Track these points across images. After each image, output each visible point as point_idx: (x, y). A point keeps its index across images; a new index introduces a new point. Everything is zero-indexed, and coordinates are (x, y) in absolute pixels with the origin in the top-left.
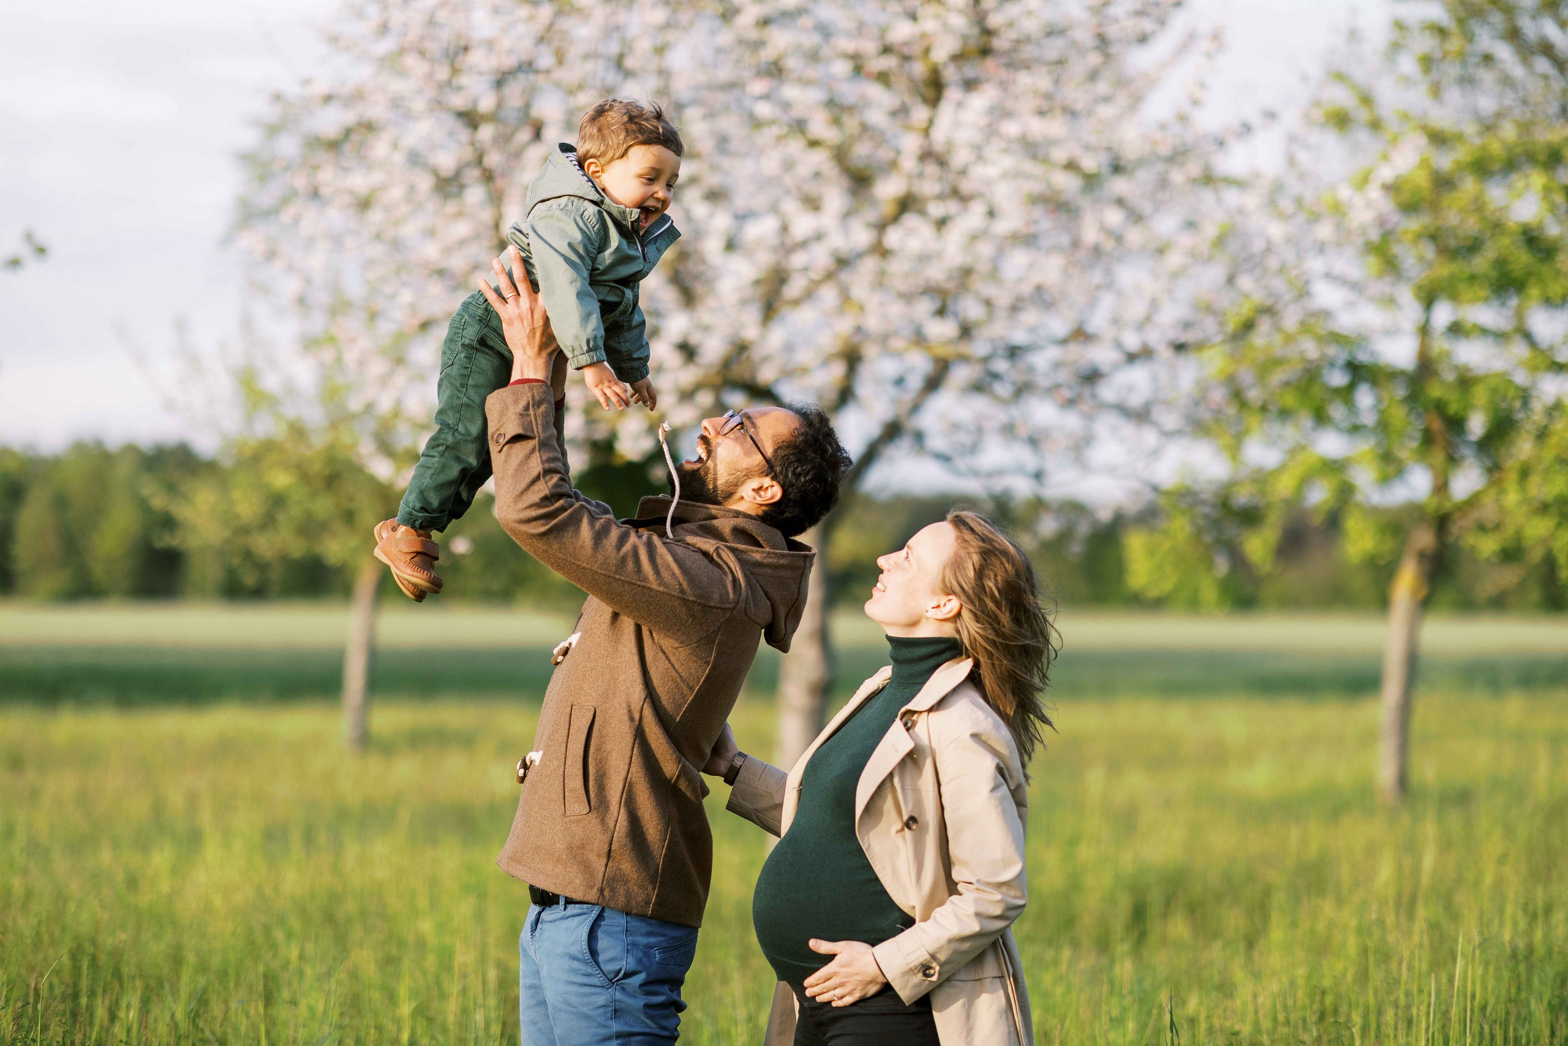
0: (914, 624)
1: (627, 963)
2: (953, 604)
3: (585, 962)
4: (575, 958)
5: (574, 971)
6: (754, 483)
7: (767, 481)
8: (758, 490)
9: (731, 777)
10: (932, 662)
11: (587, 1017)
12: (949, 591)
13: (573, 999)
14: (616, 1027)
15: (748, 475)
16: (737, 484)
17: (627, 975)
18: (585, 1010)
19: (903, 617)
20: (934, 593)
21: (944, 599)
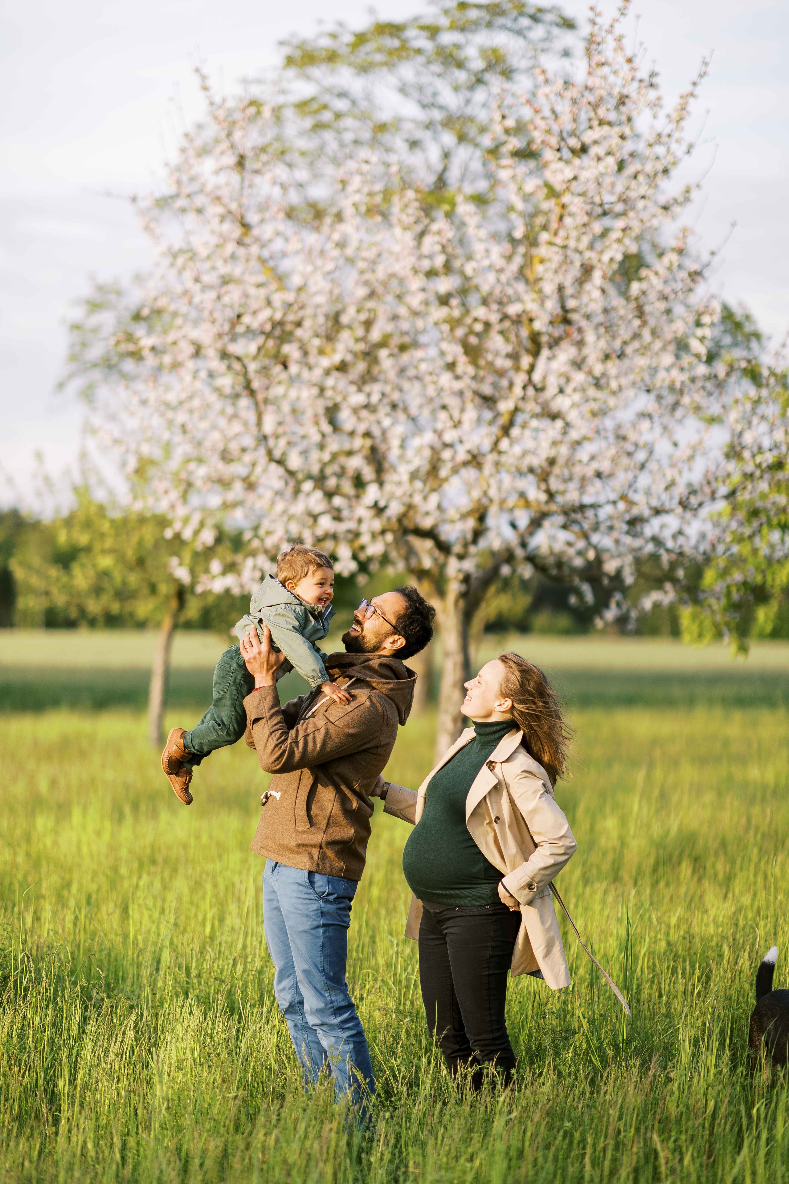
0: (489, 715)
1: (327, 889)
2: (509, 703)
3: (306, 887)
4: (301, 885)
5: (301, 892)
6: (391, 639)
7: (396, 637)
8: (393, 642)
9: (383, 796)
10: (500, 734)
11: (307, 916)
12: (505, 696)
13: (300, 906)
14: (322, 921)
15: (386, 636)
16: (381, 642)
17: (329, 894)
18: (306, 912)
19: (482, 713)
20: (497, 698)
21: (503, 701)
